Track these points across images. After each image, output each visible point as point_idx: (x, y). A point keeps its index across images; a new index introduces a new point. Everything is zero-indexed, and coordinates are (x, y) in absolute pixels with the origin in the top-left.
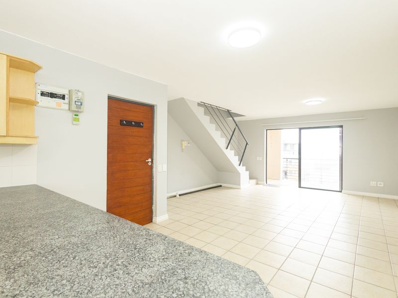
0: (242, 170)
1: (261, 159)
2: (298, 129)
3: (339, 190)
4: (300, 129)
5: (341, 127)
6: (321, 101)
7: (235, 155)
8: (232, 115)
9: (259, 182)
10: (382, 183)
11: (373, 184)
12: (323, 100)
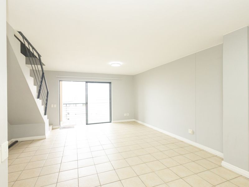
0: (45, 118)
1: (55, 106)
2: (85, 82)
3: (109, 121)
5: (110, 83)
6: (120, 64)
7: (42, 105)
8: (42, 65)
9: (54, 127)
10: (129, 114)
11: (125, 115)
12: (121, 63)
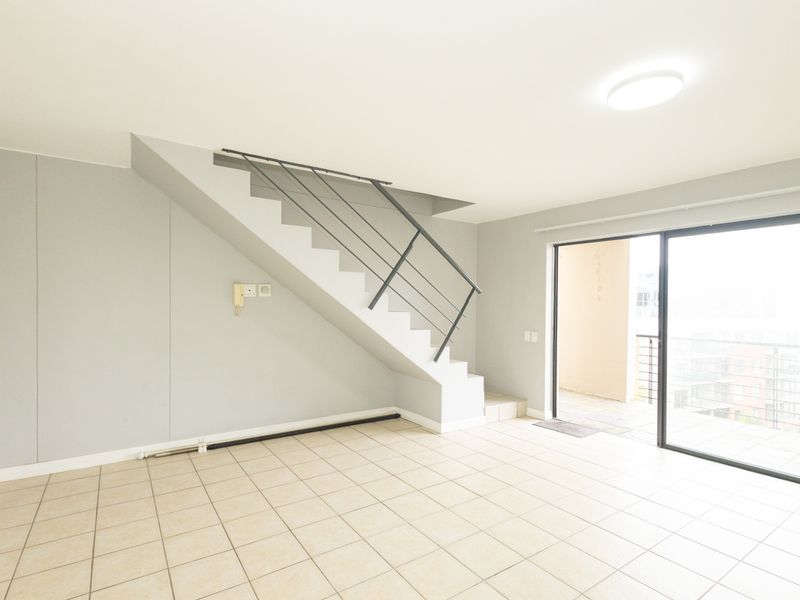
1: (535, 338)
4: (666, 235)
7: (414, 328)
9: (531, 411)
